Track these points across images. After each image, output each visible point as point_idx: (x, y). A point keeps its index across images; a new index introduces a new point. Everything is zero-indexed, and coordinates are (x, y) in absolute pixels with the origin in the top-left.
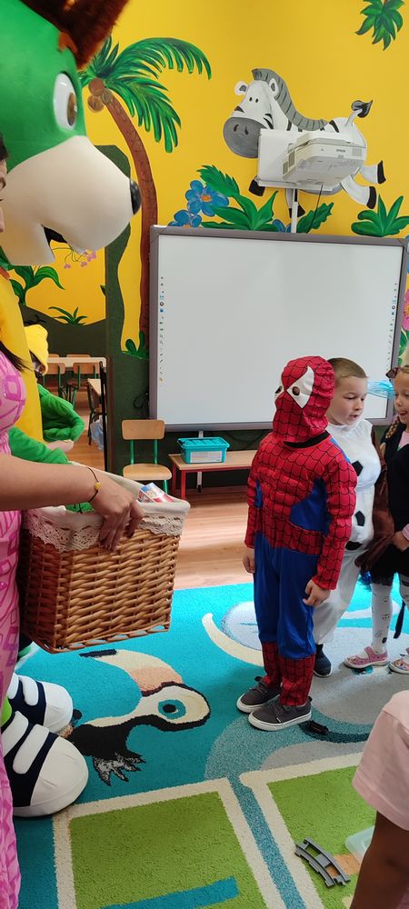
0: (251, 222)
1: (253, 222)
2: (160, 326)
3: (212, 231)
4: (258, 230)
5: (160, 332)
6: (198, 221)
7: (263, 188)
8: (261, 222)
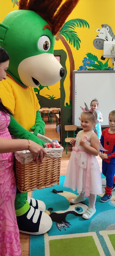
0: (101, 68)
1: (102, 68)
2: (75, 99)
3: (90, 71)
4: (104, 70)
5: (75, 100)
6: (86, 69)
7: (105, 58)
8: (104, 68)
